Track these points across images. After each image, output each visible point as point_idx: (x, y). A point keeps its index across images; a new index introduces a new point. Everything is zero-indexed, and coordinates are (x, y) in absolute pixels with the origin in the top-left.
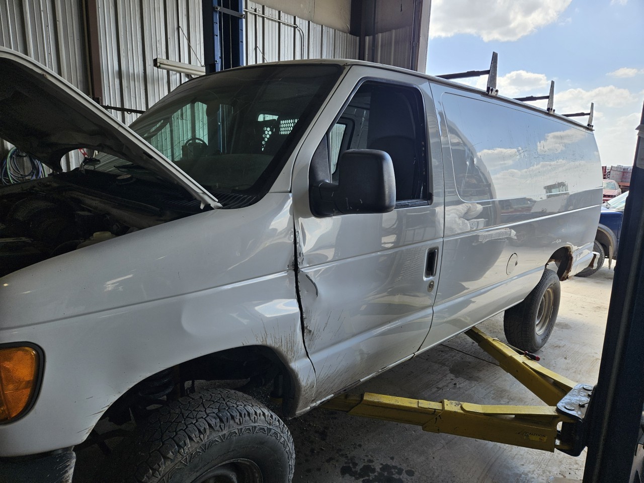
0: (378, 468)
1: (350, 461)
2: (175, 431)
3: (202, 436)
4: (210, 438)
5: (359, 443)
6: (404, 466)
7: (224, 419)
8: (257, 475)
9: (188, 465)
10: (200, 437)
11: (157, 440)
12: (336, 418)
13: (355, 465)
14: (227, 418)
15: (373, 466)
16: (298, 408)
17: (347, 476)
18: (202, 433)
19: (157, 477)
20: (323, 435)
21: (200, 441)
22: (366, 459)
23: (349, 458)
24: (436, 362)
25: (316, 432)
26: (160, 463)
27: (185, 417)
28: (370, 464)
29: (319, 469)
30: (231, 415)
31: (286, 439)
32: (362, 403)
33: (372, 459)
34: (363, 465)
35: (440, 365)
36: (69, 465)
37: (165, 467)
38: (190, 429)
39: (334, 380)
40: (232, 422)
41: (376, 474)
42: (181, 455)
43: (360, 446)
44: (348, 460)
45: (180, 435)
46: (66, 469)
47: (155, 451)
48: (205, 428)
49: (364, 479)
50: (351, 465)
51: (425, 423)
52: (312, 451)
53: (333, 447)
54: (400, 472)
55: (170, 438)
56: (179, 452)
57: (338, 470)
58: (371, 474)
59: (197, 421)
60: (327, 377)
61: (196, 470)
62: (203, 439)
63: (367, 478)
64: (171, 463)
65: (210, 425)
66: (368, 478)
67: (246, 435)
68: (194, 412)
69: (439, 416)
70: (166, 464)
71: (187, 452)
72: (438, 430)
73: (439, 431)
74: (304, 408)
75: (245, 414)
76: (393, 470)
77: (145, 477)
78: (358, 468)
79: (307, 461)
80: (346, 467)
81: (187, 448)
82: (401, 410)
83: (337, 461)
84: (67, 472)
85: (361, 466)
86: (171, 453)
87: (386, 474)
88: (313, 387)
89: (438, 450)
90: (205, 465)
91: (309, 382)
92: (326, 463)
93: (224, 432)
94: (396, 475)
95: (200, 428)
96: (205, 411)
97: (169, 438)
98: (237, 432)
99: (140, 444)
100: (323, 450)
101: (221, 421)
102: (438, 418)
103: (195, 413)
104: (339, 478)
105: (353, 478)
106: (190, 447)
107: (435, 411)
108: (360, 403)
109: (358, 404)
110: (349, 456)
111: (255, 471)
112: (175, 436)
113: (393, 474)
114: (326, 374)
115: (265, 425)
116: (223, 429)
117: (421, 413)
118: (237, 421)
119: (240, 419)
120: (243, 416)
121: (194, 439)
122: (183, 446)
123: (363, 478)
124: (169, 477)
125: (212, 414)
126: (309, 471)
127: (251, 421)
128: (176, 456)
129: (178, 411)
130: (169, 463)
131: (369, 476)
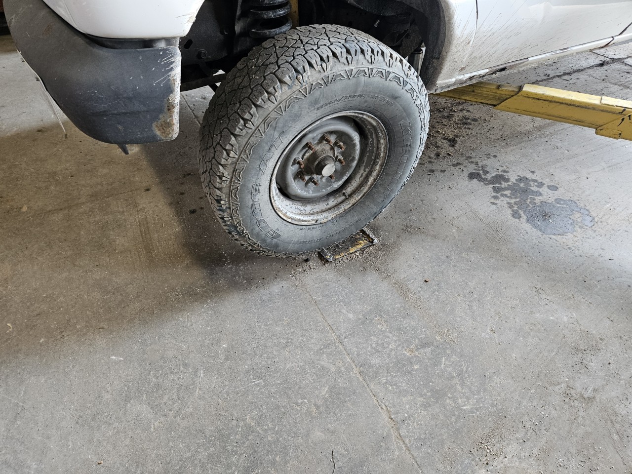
0: (513, 180)
1: (480, 169)
2: (293, 56)
3: (324, 65)
4: (333, 71)
5: (494, 154)
6: (547, 181)
7: (353, 52)
8: (382, 141)
9: (307, 96)
10: (321, 65)
11: (272, 63)
12: (470, 129)
13: (486, 172)
14: (356, 50)
15: (508, 176)
16: (441, 75)
17: (475, 181)
18: (324, 61)
19: (273, 103)
20: (452, 142)
21: (322, 71)
22: (500, 169)
23: (480, 165)
24: (615, 84)
25: (444, 139)
26: (276, 87)
27: (304, 43)
28: (505, 174)
29: (443, 171)
30: (361, 48)
31: (423, 104)
32: (520, 94)
33: (507, 170)
34: (495, 174)
35: (621, 88)
36: (174, 62)
37: (282, 93)
38: (310, 55)
39: (498, 43)
40: (361, 57)
41: (510, 183)
42: (300, 82)
43: (495, 156)
44: (479, 167)
45: (298, 60)
46: (172, 66)
47: (269, 74)
48: (328, 56)
49: (495, 185)
50: (481, 172)
51: (602, 126)
52: (438, 155)
53: (462, 154)
54: (541, 185)
55: (287, 62)
56: (297, 78)
57: (466, 174)
58: (503, 183)
59: (318, 48)
60: (491, 32)
61: (317, 106)
62: (325, 69)
63: (497, 185)
64: (289, 89)
65: (334, 55)
66: (499, 186)
67: (377, 79)
68: (315, 39)
69: (630, 116)
70: (283, 88)
71: (306, 81)
72: (620, 134)
73: (620, 136)
74: (447, 78)
75: (378, 52)
76: (531, 183)
77: (260, 100)
78: (489, 177)
79: (430, 162)
80: (475, 173)
81: (307, 76)
82: (574, 105)
83: (465, 167)
84: (172, 69)
85: (494, 175)
86: (287, 77)
87: (522, 185)
88: (469, 43)
89: (596, 171)
90: (326, 105)
91: (466, 32)
92: (452, 167)
93: (351, 67)
94: (535, 187)
95: (322, 55)
96: (329, 40)
97: (285, 63)
98: (367, 71)
99: (253, 67)
100: (450, 155)
101: (348, 52)
102: (626, 118)
103: (316, 41)
104: (465, 181)
105: (482, 183)
106: (311, 76)
107: (624, 110)
108: (516, 94)
109: (513, 96)
110: (480, 164)
111: (381, 135)
112: (293, 60)
113: (531, 186)
114: (491, 27)
115: (402, 75)
116: (350, 62)
117: (602, 111)
118: (368, 57)
119: (371, 56)
120: (376, 53)
121: (315, 66)
122: (301, 72)
123: (493, 184)
124: (286, 106)
125: (337, 44)
126: (432, 171)
127: (385, 63)
128: (294, 82)
129: (296, 37)
130: (287, 89)
131: (500, 183)
